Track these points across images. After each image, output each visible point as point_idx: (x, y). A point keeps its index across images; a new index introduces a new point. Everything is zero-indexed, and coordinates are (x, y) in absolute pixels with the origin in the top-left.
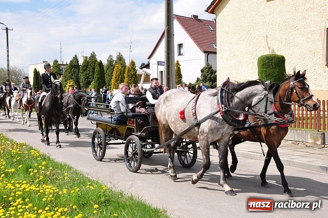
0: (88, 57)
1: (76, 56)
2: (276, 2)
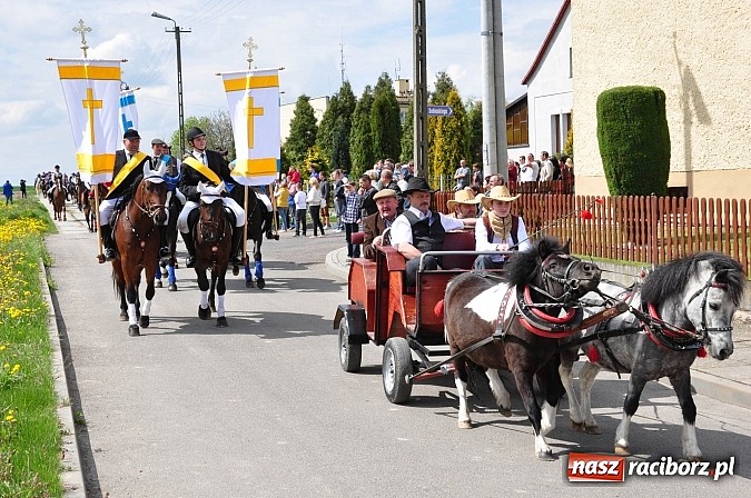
0: (373, 88)
1: (347, 85)
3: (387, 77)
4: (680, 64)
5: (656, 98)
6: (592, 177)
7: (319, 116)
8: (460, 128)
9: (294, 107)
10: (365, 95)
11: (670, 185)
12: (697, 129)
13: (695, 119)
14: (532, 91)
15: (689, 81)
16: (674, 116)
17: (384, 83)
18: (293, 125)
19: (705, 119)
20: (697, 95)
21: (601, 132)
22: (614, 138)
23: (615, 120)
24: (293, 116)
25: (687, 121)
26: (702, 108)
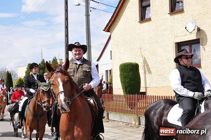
0: (51, 61)
1: (43, 60)
2: (145, 24)
3: (56, 58)
4: (142, 56)
5: (136, 66)
6: (118, 89)
9: (27, 67)
11: (141, 91)
12: (148, 75)
13: (147, 72)
14: (99, 63)
15: (145, 61)
16: (141, 71)
17: (55, 60)
19: (150, 72)
20: (147, 65)
21: (121, 76)
22: (124, 78)
23: (125, 72)
24: (26, 70)
25: (145, 73)
26: (149, 69)
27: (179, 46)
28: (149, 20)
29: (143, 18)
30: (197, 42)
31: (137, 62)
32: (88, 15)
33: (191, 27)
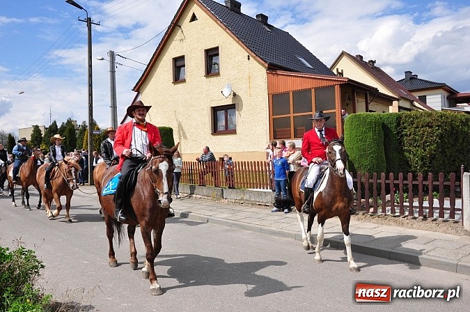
0: (65, 123)
1: (55, 122)
2: (179, 86)
3: (70, 120)
4: (177, 120)
5: (170, 130)
7: (43, 133)
8: (99, 139)
9: (33, 129)
10: (62, 126)
15: (180, 126)
16: (176, 137)
17: (69, 122)
18: (32, 136)
19: (185, 137)
20: (182, 130)
24: (32, 133)
25: (180, 136)
26: (184, 133)
27: (215, 110)
28: (184, 81)
29: (177, 78)
30: (233, 107)
31: (170, 126)
32: (113, 72)
33: (227, 92)
